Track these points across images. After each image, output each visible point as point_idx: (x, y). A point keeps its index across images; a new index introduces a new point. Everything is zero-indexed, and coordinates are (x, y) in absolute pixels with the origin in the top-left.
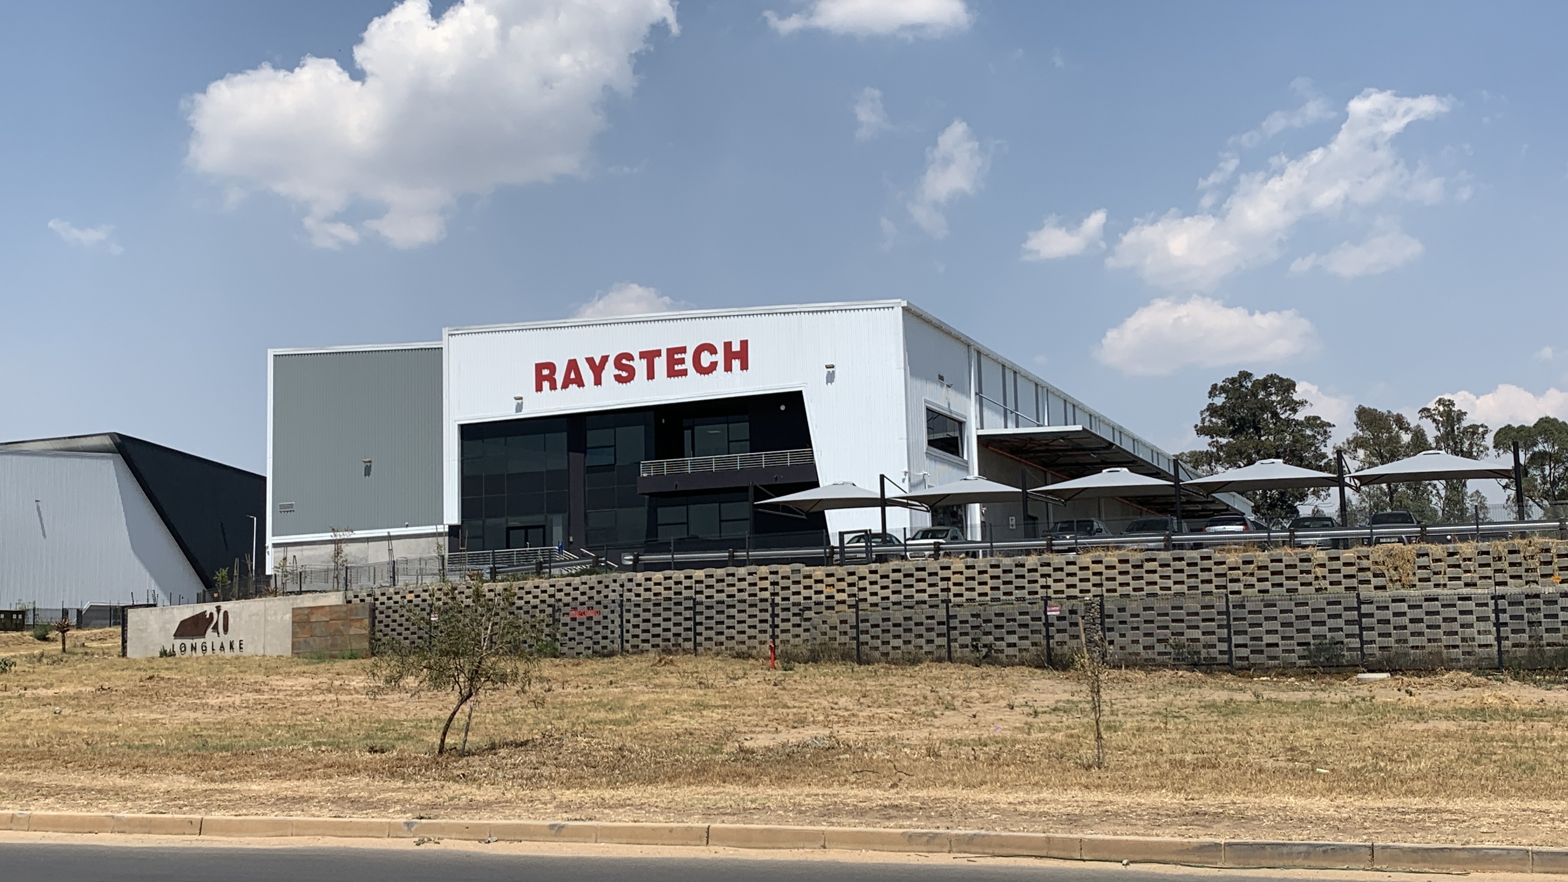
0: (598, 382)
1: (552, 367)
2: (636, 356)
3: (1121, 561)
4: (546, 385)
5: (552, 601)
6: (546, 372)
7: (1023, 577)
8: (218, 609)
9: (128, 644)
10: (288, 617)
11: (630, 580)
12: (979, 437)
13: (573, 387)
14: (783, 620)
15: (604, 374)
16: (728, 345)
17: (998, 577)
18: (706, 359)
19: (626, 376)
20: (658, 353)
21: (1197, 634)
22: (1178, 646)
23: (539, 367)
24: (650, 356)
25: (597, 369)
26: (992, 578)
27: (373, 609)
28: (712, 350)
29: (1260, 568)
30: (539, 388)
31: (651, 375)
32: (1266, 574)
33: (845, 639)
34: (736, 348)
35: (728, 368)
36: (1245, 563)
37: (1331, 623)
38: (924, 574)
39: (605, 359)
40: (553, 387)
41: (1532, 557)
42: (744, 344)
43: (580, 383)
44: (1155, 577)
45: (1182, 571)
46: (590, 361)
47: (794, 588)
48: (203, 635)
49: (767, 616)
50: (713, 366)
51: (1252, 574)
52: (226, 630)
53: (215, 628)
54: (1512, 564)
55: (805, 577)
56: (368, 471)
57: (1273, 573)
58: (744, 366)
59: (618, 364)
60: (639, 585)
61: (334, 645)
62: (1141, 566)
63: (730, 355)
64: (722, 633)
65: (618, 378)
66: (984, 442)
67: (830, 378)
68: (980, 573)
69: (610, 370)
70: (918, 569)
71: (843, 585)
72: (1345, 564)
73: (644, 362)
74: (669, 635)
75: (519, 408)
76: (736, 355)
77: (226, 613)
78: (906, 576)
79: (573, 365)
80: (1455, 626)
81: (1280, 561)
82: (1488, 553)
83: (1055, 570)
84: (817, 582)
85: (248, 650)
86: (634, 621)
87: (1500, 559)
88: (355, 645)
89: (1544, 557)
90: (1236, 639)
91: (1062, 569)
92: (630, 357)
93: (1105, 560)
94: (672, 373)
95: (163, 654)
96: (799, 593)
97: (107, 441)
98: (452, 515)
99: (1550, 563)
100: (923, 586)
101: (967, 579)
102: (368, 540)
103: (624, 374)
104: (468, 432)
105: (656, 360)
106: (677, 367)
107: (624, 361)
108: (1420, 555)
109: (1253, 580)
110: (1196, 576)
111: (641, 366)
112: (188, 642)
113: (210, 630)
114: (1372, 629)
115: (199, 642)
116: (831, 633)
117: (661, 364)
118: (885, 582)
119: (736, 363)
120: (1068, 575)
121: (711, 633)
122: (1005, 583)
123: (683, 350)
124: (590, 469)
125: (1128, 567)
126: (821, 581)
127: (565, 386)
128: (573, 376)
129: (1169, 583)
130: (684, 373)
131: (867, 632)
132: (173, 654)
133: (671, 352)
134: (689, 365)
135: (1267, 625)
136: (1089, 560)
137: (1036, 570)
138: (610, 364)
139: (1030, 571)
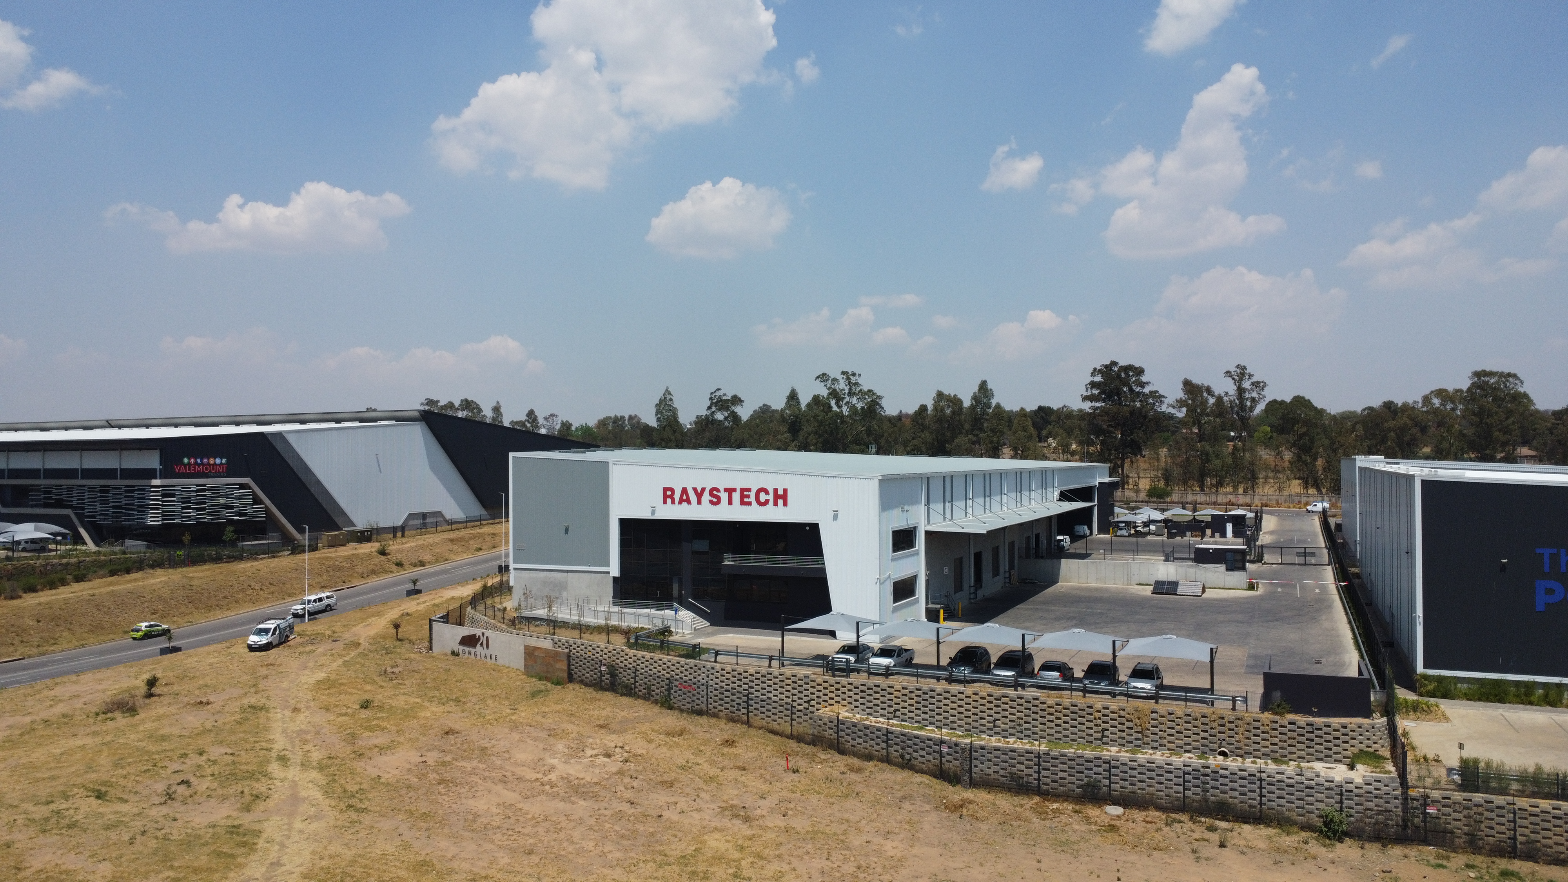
0: (699, 502)
1: (672, 490)
2: (722, 490)
3: (989, 695)
4: (669, 500)
5: (668, 676)
6: (669, 493)
8: (483, 634)
9: (433, 641)
10: (522, 648)
11: (713, 668)
12: (926, 532)
13: (685, 504)
14: (798, 710)
15: (703, 499)
16: (776, 490)
17: (920, 696)
18: (763, 497)
19: (716, 501)
20: (734, 490)
21: (1022, 767)
22: (1012, 774)
23: (665, 490)
24: (730, 491)
25: (699, 495)
27: (569, 656)
28: (767, 492)
29: (1065, 709)
30: (665, 502)
31: (730, 503)
32: (1068, 712)
33: (831, 732)
34: (780, 492)
35: (776, 504)
36: (1057, 704)
38: (878, 689)
39: (703, 490)
40: (673, 502)
41: (1214, 721)
42: (785, 491)
43: (689, 502)
45: (1022, 705)
46: (695, 489)
47: (805, 686)
48: (474, 646)
49: (789, 707)
50: (767, 502)
51: (1060, 712)
52: (488, 646)
53: (482, 644)
54: (1203, 724)
55: (812, 681)
56: (567, 531)
57: (1072, 713)
58: (785, 504)
59: (711, 493)
60: (718, 672)
61: (547, 671)
62: (999, 700)
63: (777, 497)
65: (711, 502)
67: (835, 517)
68: (910, 692)
69: (706, 497)
71: (833, 689)
73: (727, 494)
75: (653, 513)
76: (780, 497)
77: (487, 638)
78: (868, 689)
79: (684, 491)
80: (1162, 779)
81: (1076, 706)
82: (1190, 715)
85: (500, 661)
87: (1196, 720)
88: (559, 676)
89: (1221, 721)
92: (718, 490)
94: (742, 503)
96: (808, 690)
97: (416, 414)
98: (614, 569)
100: (878, 696)
101: (903, 695)
102: (567, 571)
103: (715, 500)
104: (624, 525)
105: (734, 494)
106: (746, 500)
107: (715, 492)
108: (1152, 712)
109: (1060, 715)
110: (1030, 709)
111: (724, 496)
112: (467, 649)
113: (478, 645)
114: (1117, 775)
115: (473, 650)
116: (824, 727)
117: (736, 496)
119: (780, 502)
120: (959, 700)
123: (749, 490)
124: (695, 553)
125: (992, 699)
126: (820, 685)
127: (680, 503)
128: (685, 497)
130: (749, 504)
131: (843, 731)
132: (458, 655)
133: (742, 490)
134: (752, 499)
135: (1061, 766)
136: (971, 693)
137: (941, 695)
138: (706, 493)
139: (938, 695)
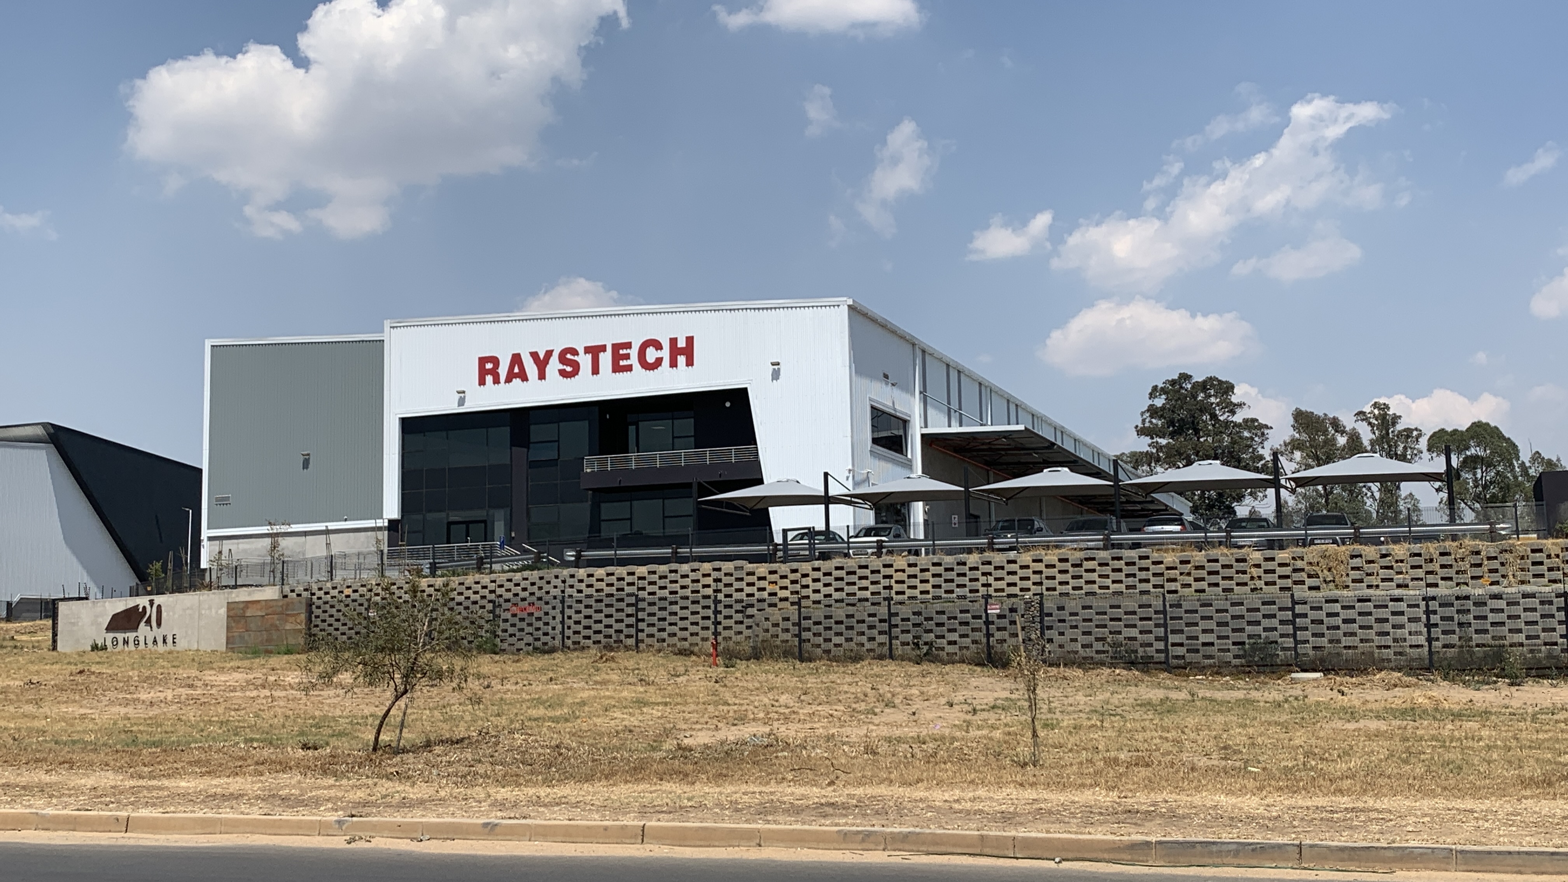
0: (542, 376)
1: (495, 361)
2: (581, 351)
3: (1060, 560)
4: (489, 379)
5: (492, 597)
6: (489, 366)
7: (964, 575)
8: (152, 602)
9: (59, 637)
10: (223, 611)
11: (572, 576)
12: (923, 435)
13: (517, 381)
14: (726, 617)
15: (548, 369)
16: (673, 341)
17: (940, 575)
19: (571, 370)
20: (603, 348)
21: (1134, 632)
22: (1115, 645)
23: (483, 361)
24: (595, 351)
25: (542, 363)
26: (934, 576)
27: (310, 604)
28: (658, 346)
29: (1197, 568)
30: (482, 382)
31: (595, 371)
32: (1203, 573)
33: (787, 636)
34: (682, 344)
35: (673, 364)
36: (1182, 562)
37: (1266, 623)
38: (866, 572)
39: (549, 354)
40: (496, 381)
41: (1463, 559)
42: (690, 340)
43: (525, 378)
44: (1094, 576)
45: (1120, 570)
46: (534, 355)
47: (737, 585)
48: (135, 628)
49: (710, 613)
50: (659, 362)
51: (1189, 574)
52: (159, 624)
53: (148, 622)
54: (1443, 566)
55: (748, 574)
56: (306, 464)
57: (1210, 573)
58: (690, 363)
59: (562, 359)
60: (581, 581)
61: (269, 640)
62: (1080, 565)
63: (675, 351)
64: (664, 630)
65: (563, 373)
66: (928, 440)
67: (776, 375)
68: (922, 571)
69: (554, 365)
70: (860, 567)
71: (786, 582)
72: (1280, 565)
73: (589, 357)
74: (611, 631)
75: (461, 402)
76: (682, 351)
77: (159, 607)
78: (848, 573)
79: (516, 359)
80: (1387, 627)
81: (1217, 561)
82: (1419, 555)
83: (996, 568)
84: (760, 579)
85: (182, 645)
86: (576, 617)
87: (1431, 560)
88: (292, 641)
89: (1476, 559)
90: (1173, 638)
91: (1002, 568)
92: (574, 352)
93: (1045, 558)
94: (617, 368)
95: (95, 647)
96: (741, 590)
97: (40, 431)
98: (392, 509)
99: (1480, 565)
100: (865, 583)
101: (909, 577)
102: (305, 534)
103: (569, 369)
104: (409, 426)
105: (601, 355)
106: (622, 363)
107: (569, 356)
108: (1353, 557)
109: (1190, 580)
110: (1134, 575)
111: (585, 361)
112: (120, 636)
113: (142, 624)
114: (1306, 629)
115: (131, 636)
116: (773, 630)
117: (606, 359)
118: (828, 579)
119: (682, 359)
120: (1009, 573)
121: (654, 630)
122: (946, 581)
123: (628, 345)
124: (533, 464)
125: (1067, 566)
126: (764, 578)
127: (508, 380)
128: (516, 370)
129: (1108, 582)
130: (629, 368)
131: (809, 630)
132: (104, 648)
133: (616, 347)
134: (634, 360)
135: (1203, 625)
136: (1030, 559)
137: (977, 569)
138: (554, 359)
139: (971, 569)
